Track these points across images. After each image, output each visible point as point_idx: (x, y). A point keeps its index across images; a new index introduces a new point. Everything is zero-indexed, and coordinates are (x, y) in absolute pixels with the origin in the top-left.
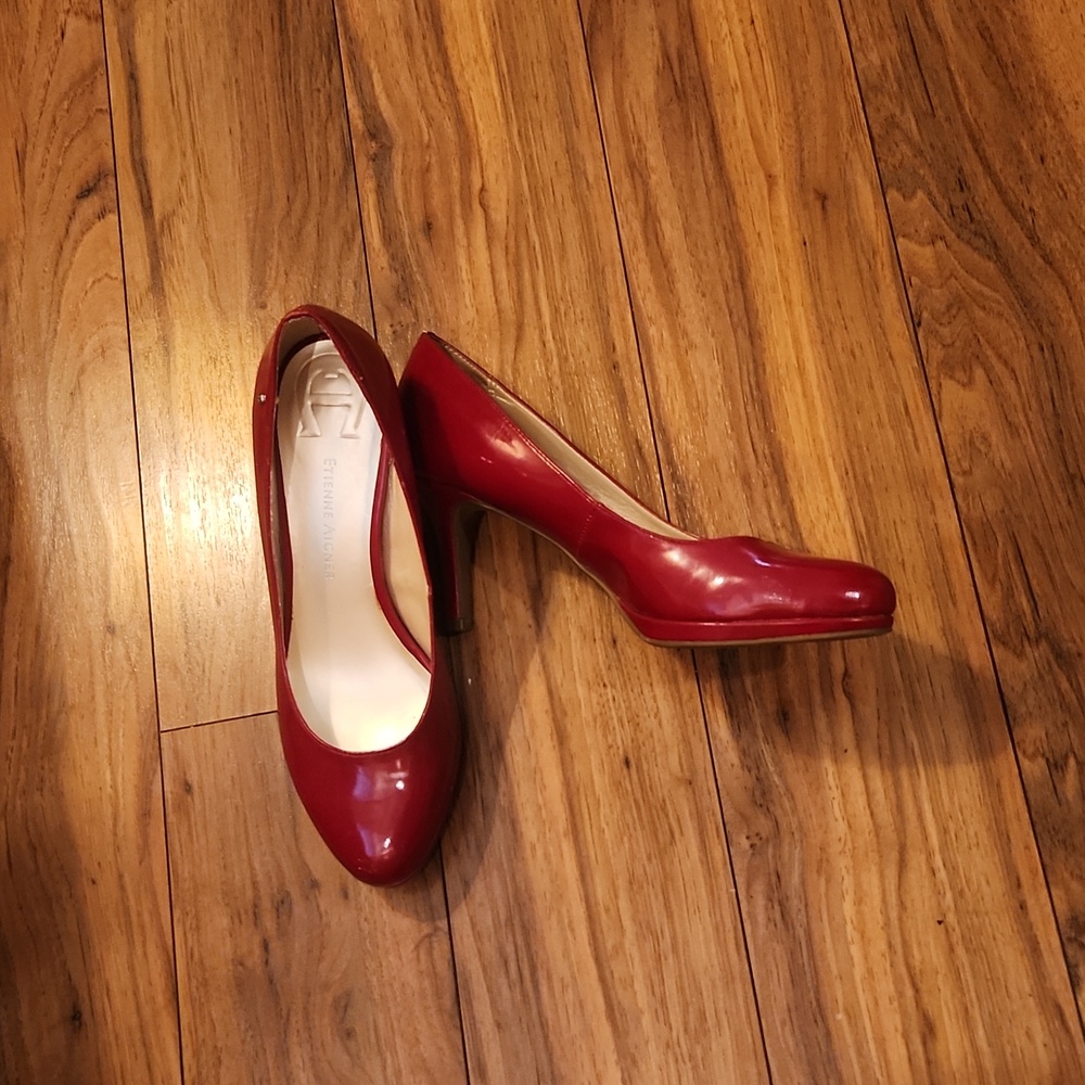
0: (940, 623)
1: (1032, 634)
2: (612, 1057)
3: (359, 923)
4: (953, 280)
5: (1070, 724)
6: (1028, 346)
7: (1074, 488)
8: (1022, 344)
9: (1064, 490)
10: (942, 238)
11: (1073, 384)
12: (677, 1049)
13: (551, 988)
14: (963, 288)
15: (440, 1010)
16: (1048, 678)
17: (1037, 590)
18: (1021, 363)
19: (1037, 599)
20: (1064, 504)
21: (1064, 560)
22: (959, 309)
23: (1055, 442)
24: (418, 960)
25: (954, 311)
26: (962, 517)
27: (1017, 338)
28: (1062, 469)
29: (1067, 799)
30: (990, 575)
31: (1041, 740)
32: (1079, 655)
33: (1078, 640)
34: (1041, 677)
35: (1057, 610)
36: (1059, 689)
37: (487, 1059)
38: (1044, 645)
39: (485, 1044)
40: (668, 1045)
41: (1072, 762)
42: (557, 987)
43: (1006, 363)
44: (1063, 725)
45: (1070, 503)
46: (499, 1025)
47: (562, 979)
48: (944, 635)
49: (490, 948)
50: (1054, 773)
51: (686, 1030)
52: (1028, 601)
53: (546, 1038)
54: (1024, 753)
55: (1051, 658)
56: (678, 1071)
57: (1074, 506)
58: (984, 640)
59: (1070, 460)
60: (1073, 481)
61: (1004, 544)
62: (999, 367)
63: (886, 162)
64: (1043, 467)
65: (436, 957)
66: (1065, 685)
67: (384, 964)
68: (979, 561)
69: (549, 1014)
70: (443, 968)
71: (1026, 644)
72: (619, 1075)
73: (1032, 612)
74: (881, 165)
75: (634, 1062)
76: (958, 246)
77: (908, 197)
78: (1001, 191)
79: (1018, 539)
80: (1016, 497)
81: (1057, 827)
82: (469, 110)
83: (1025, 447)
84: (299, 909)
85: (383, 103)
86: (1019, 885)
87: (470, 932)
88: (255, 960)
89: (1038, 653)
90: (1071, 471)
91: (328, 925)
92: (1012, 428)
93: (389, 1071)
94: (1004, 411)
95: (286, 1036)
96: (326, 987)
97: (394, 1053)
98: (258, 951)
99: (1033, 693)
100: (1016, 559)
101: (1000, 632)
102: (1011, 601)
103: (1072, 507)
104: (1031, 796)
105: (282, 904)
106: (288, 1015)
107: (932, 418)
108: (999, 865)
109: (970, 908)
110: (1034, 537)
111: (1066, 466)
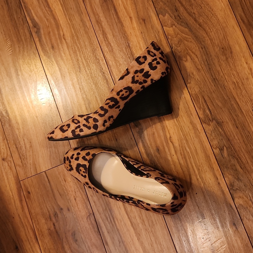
0: (189, 121)
1: (211, 119)
2: (134, 235)
3: (73, 216)
4: (178, 35)
5: (223, 139)
6: (199, 48)
7: (215, 81)
8: (197, 48)
9: (213, 83)
10: (174, 25)
11: (211, 56)
12: (148, 230)
13: (118, 222)
14: (181, 37)
15: (95, 232)
16: (216, 129)
17: (210, 108)
18: (198, 53)
19: (211, 111)
20: (213, 86)
21: (216, 100)
22: (181, 42)
23: (209, 71)
24: (88, 221)
25: (180, 43)
26: (190, 94)
27: (196, 47)
28: (212, 77)
29: (225, 157)
30: (199, 107)
31: (217, 144)
32: (223, 122)
33: (222, 119)
34: (215, 129)
35: (216, 112)
36: (219, 131)
37: (107, 240)
38: (214, 121)
39: (106, 237)
40: (146, 230)
41: (225, 148)
42: (119, 221)
43: (194, 54)
44: (221, 140)
45: (215, 86)
46: (108, 232)
47: (120, 220)
48: (191, 123)
49: (103, 216)
50: (221, 151)
51: (149, 226)
52: (209, 111)
53: (119, 233)
54: (214, 148)
55: (216, 124)
56: (149, 235)
57: (216, 86)
58: (200, 123)
59: (213, 74)
60: (215, 80)
61: (201, 99)
62: (193, 55)
63: (157, 8)
64: (207, 78)
65: (91, 220)
66: (221, 130)
67: (80, 224)
68: (196, 104)
69: (119, 228)
70: (94, 222)
71: (210, 122)
72: (137, 238)
73: (210, 114)
74: (156, 9)
75: (140, 235)
76: (178, 26)
77: (164, 16)
78: (186, 10)
79: (204, 97)
80: (202, 87)
81: (224, 164)
82: (56, 15)
83: (202, 74)
84: (59, 215)
85: (35, 18)
86: (217, 179)
87: (98, 213)
88: (52, 228)
89: (213, 124)
90: (214, 78)
91: (66, 217)
92: (198, 70)
93: (87, 247)
94: (196, 66)
95: (63, 243)
96: (69, 231)
97: (87, 243)
98: (52, 226)
99: (214, 133)
100: (204, 102)
101: (204, 120)
102: (205, 112)
103: (215, 87)
104: (217, 158)
105: (56, 215)
106: (62, 239)
107: (179, 71)
108: (212, 175)
109: (207, 186)
110: (208, 96)
111: (213, 77)
